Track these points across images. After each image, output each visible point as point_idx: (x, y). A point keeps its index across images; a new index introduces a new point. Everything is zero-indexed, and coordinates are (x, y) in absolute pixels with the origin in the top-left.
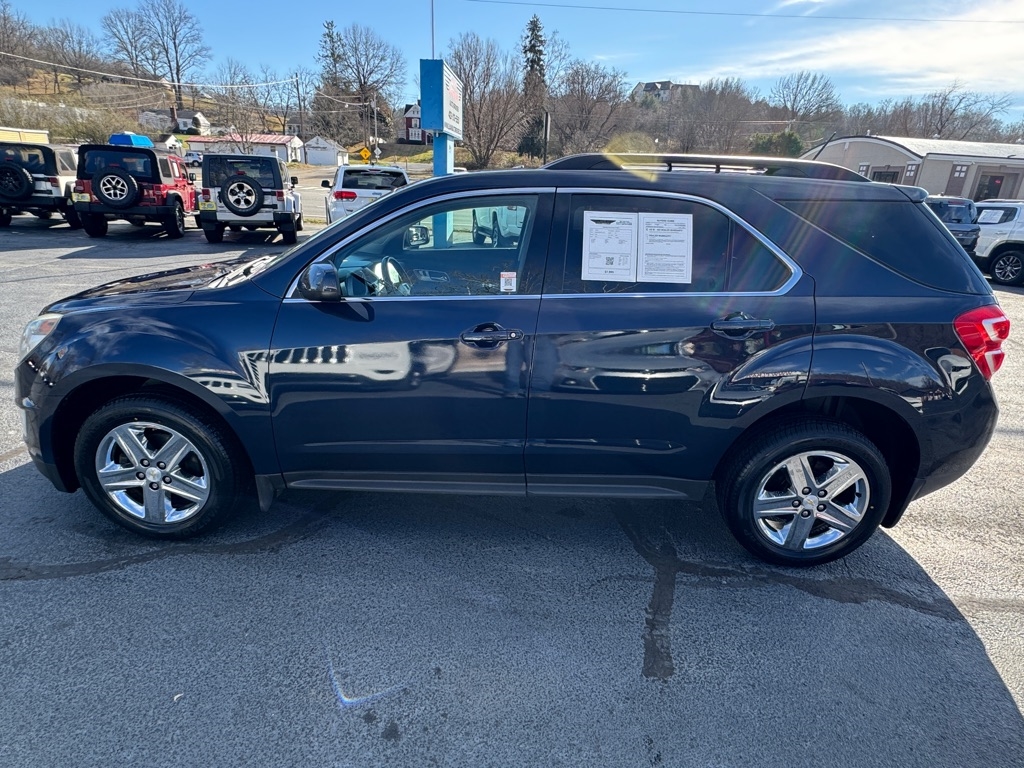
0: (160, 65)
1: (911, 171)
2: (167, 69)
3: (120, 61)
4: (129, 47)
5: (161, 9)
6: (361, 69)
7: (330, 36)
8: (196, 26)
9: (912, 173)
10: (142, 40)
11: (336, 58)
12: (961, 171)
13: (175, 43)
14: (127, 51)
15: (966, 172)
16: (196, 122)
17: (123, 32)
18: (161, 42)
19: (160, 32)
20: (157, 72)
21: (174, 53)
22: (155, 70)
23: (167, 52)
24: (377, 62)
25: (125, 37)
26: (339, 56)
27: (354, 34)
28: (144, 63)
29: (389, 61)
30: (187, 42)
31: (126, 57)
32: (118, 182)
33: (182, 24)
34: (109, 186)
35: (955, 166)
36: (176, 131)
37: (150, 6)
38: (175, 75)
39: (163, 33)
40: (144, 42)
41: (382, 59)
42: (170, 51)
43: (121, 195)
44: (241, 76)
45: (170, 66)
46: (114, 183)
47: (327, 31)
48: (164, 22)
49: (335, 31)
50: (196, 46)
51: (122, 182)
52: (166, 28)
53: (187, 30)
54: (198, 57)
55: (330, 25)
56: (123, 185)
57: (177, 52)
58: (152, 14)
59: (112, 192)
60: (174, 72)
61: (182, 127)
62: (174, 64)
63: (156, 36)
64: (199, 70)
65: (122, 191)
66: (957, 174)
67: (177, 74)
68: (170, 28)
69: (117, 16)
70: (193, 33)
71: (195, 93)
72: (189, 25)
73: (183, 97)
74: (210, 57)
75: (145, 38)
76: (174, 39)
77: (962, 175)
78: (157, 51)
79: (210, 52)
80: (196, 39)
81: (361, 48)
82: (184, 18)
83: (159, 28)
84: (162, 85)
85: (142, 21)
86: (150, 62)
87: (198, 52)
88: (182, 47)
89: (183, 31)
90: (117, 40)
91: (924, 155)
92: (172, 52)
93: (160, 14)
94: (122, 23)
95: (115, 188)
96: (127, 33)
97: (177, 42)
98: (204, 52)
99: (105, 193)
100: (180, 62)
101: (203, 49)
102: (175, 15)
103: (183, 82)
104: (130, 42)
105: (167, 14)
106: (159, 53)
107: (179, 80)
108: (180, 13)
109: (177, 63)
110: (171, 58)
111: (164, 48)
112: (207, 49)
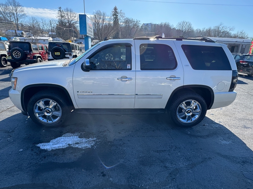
0: (12, 18)
4: (3, 13)
5: (12, 3)
6: (69, 19)
7: (60, 11)
11: (62, 17)
14: (2, 14)
16: (22, 34)
18: (12, 12)
19: (12, 10)
20: (11, 20)
22: (10, 19)
24: (73, 18)
26: (63, 16)
27: (67, 10)
28: (7, 18)
29: (77, 17)
30: (20, 12)
31: (2, 16)
32: (18, 53)
33: (18, 7)
34: (15, 54)
36: (16, 36)
37: (9, 2)
39: (13, 10)
40: (7, 12)
41: (75, 17)
42: (15, 14)
43: (19, 57)
44: (36, 21)
45: (15, 19)
46: (17, 53)
47: (59, 9)
49: (61, 9)
50: (23, 13)
51: (19, 52)
52: (14, 8)
53: (20, 9)
54: (23, 16)
55: (60, 8)
56: (19, 54)
57: (17, 15)
58: (10, 5)
59: (16, 56)
61: (18, 35)
62: (16, 18)
63: (11, 10)
64: (23, 20)
65: (19, 55)
70: (22, 10)
71: (22, 25)
73: (19, 27)
75: (7, 11)
76: (16, 11)
78: (11, 14)
81: (69, 14)
83: (12, 8)
84: (13, 23)
85: (6, 6)
86: (9, 17)
88: (18, 13)
89: (18, 9)
93: (12, 5)
95: (17, 54)
96: (2, 9)
98: (25, 15)
99: (14, 56)
100: (18, 17)
102: (16, 5)
103: (19, 23)
104: (3, 12)
105: (14, 5)
106: (12, 15)
107: (17, 22)
108: (18, 4)
109: (17, 18)
110: (15, 16)
111: (13, 14)
112: (25, 14)
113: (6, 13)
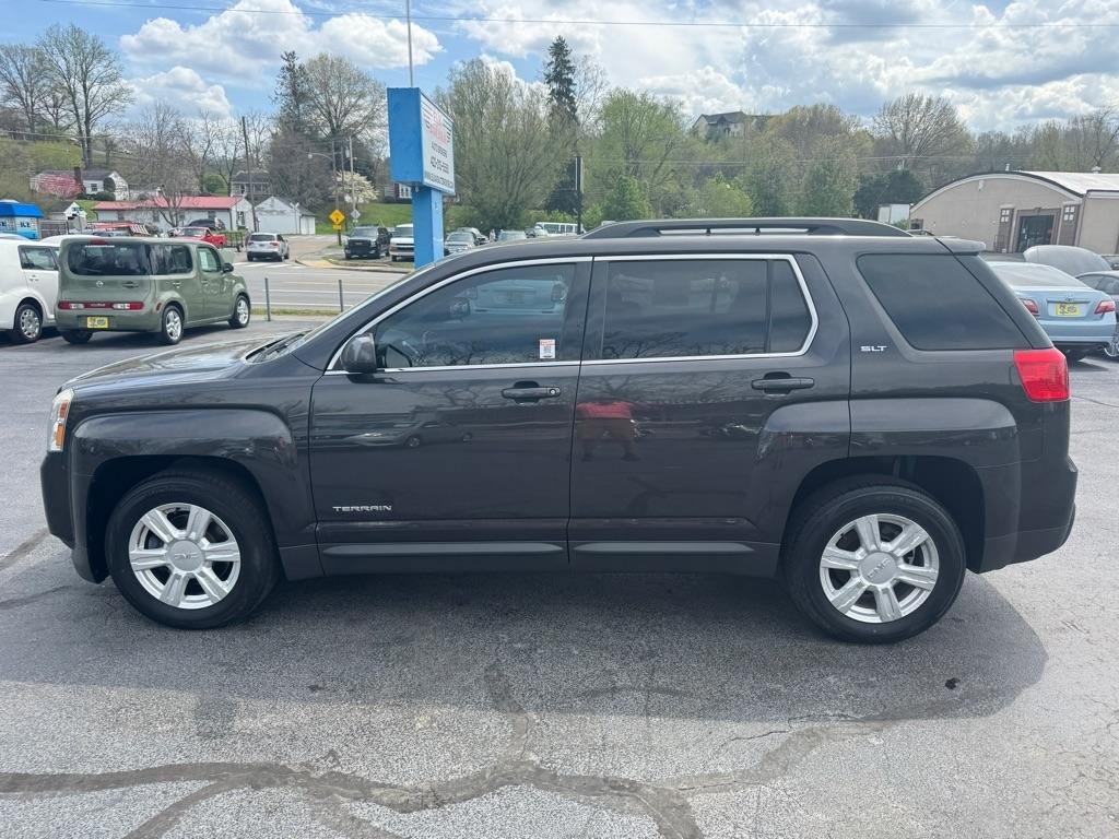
0: (64, 113)
1: (1069, 214)
2: (73, 118)
3: (12, 110)
4: (23, 93)
5: (68, 45)
6: (332, 109)
7: (290, 69)
8: (114, 64)
9: (1072, 217)
10: (40, 83)
11: (299, 97)
13: (84, 86)
14: (22, 99)
16: (109, 184)
17: (16, 75)
18: (66, 85)
19: (65, 73)
20: (60, 123)
21: (83, 98)
22: (57, 120)
23: (74, 98)
24: (353, 100)
25: (19, 81)
26: (302, 94)
27: (323, 65)
28: (42, 111)
30: (102, 83)
31: (17, 105)
33: (95, 62)
36: (82, 196)
37: (53, 41)
38: (83, 128)
39: (69, 74)
40: (44, 85)
41: (361, 95)
42: (78, 95)
44: (173, 123)
45: (77, 115)
47: (286, 64)
48: (72, 59)
49: (297, 63)
50: (113, 87)
52: (73, 67)
53: (102, 69)
54: (116, 102)
55: (291, 56)
57: (86, 97)
58: (55, 50)
60: (83, 121)
61: (89, 191)
62: (82, 111)
63: (60, 77)
64: (117, 118)
67: (87, 123)
68: (79, 68)
69: (8, 53)
70: (110, 72)
71: (110, 146)
72: (105, 63)
73: (94, 152)
75: (45, 81)
76: (84, 81)
78: (60, 96)
80: (113, 79)
81: (333, 83)
82: (98, 54)
83: (64, 68)
84: (65, 138)
85: (41, 61)
86: (50, 110)
87: (115, 96)
88: (94, 90)
89: (97, 69)
90: (7, 84)
91: (1084, 192)
92: (80, 97)
93: (66, 51)
94: (13, 61)
96: (21, 75)
97: (88, 84)
98: (123, 96)
100: (92, 108)
101: (122, 91)
102: (86, 51)
103: (94, 132)
104: (25, 86)
105: (76, 50)
106: (63, 99)
107: (88, 132)
108: (93, 48)
109: (87, 110)
110: (78, 105)
111: (70, 92)
112: (126, 92)
113: (39, 91)
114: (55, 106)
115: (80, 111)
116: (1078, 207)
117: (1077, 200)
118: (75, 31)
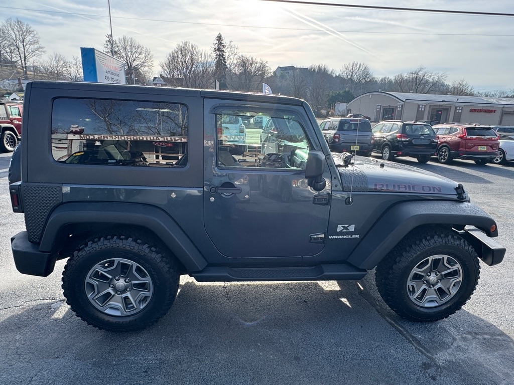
0: (14, 56)
1: (399, 108)
2: (19, 58)
5: (15, 27)
6: (128, 59)
7: (110, 41)
8: (36, 36)
10: (4, 43)
12: (422, 108)
13: (23, 45)
15: (424, 108)
18: (15, 44)
20: (13, 59)
21: (23, 50)
22: (11, 58)
23: (19, 49)
24: (137, 55)
26: (115, 52)
27: (124, 40)
28: (5, 54)
29: (144, 55)
30: (31, 44)
33: (28, 35)
35: (419, 106)
36: (21, 91)
37: (9, 25)
38: (23, 61)
39: (16, 39)
40: (5, 43)
41: (140, 54)
44: (62, 62)
45: (20, 56)
47: (108, 39)
48: (17, 33)
50: (36, 46)
52: (18, 37)
53: (31, 38)
54: (37, 52)
57: (24, 49)
58: (10, 29)
60: (23, 59)
63: (12, 40)
64: (37, 58)
66: (420, 109)
67: (25, 60)
68: (20, 37)
70: (34, 39)
71: (35, 70)
72: (32, 35)
73: (28, 72)
74: (44, 52)
75: (6, 42)
76: (23, 42)
77: (423, 109)
78: (12, 48)
79: (44, 50)
80: (36, 42)
81: (128, 48)
82: (29, 32)
83: (14, 37)
84: (15, 66)
86: (9, 54)
87: (37, 49)
88: (27, 46)
89: (28, 38)
91: (405, 100)
92: (22, 49)
93: (15, 29)
97: (25, 44)
98: (41, 50)
100: (27, 54)
101: (40, 48)
102: (24, 30)
103: (28, 64)
105: (19, 29)
106: (15, 49)
107: (25, 64)
108: (27, 29)
109: (25, 55)
110: (21, 52)
111: (17, 47)
112: (42, 48)
113: (3, 46)
114: (11, 52)
115: (22, 55)
116: (402, 105)
117: (402, 103)
118: (18, 22)
